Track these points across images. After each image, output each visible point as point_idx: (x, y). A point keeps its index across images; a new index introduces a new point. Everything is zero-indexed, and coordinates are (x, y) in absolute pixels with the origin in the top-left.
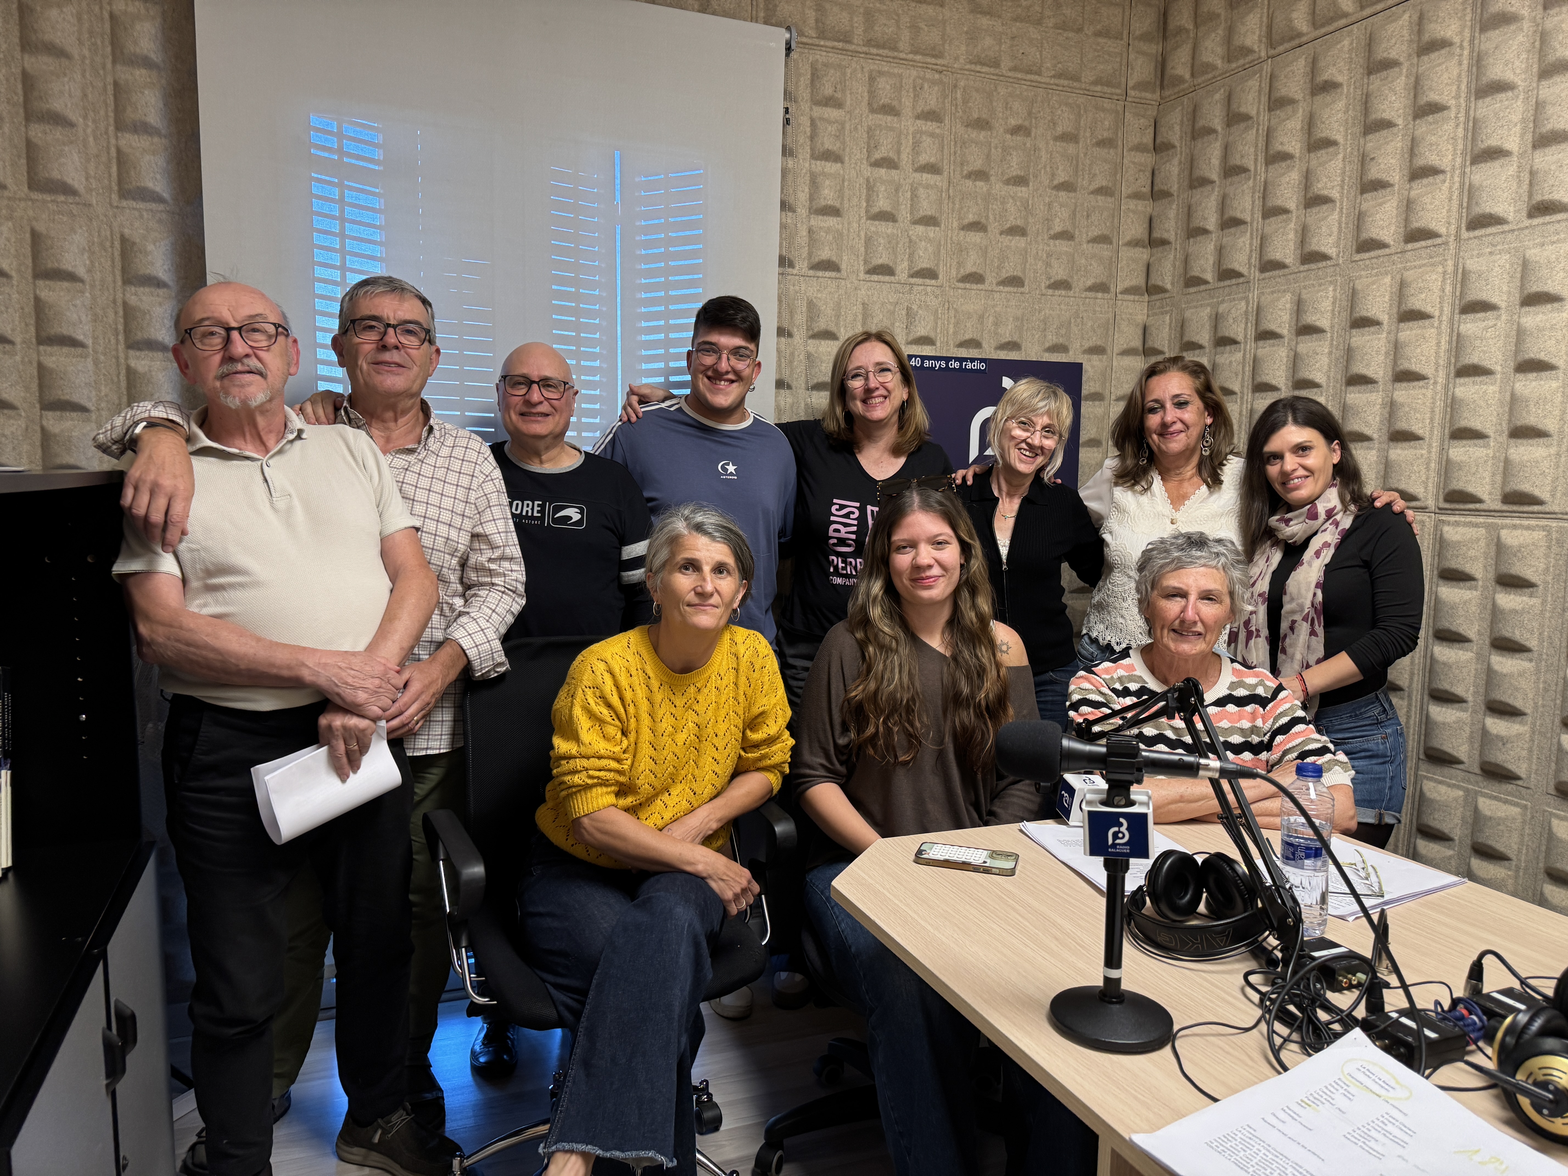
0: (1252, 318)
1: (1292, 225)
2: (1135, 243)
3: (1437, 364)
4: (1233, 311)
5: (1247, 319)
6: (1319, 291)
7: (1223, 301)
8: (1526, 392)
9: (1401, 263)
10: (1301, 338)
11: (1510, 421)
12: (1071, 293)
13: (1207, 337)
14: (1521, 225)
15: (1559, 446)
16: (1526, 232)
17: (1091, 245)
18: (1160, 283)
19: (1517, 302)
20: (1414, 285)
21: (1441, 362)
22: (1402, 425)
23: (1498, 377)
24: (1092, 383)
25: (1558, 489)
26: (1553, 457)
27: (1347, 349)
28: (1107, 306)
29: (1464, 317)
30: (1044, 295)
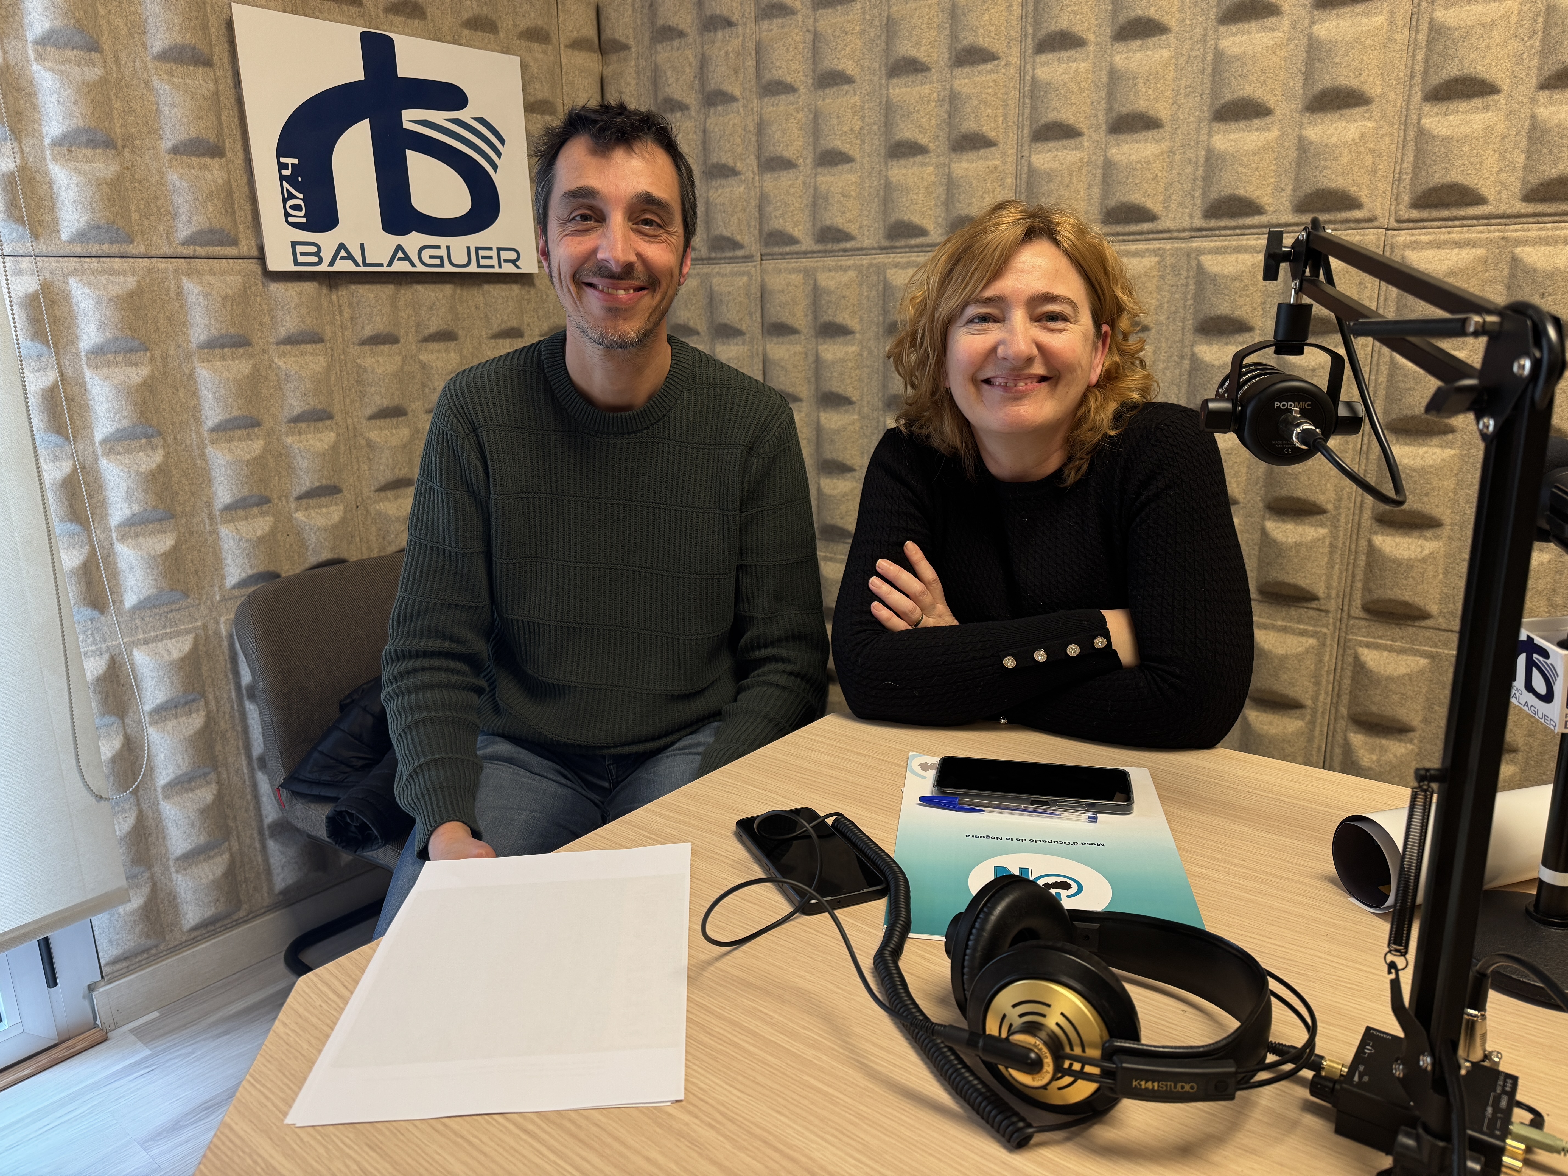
3: (1008, 36)
8: (1133, 66)
11: (1109, 109)
13: (689, 20)
15: (1172, 139)
21: (1014, 34)
22: (969, 125)
23: (1091, 48)
24: (538, 86)
25: (1174, 197)
26: (1165, 156)
27: (886, 24)
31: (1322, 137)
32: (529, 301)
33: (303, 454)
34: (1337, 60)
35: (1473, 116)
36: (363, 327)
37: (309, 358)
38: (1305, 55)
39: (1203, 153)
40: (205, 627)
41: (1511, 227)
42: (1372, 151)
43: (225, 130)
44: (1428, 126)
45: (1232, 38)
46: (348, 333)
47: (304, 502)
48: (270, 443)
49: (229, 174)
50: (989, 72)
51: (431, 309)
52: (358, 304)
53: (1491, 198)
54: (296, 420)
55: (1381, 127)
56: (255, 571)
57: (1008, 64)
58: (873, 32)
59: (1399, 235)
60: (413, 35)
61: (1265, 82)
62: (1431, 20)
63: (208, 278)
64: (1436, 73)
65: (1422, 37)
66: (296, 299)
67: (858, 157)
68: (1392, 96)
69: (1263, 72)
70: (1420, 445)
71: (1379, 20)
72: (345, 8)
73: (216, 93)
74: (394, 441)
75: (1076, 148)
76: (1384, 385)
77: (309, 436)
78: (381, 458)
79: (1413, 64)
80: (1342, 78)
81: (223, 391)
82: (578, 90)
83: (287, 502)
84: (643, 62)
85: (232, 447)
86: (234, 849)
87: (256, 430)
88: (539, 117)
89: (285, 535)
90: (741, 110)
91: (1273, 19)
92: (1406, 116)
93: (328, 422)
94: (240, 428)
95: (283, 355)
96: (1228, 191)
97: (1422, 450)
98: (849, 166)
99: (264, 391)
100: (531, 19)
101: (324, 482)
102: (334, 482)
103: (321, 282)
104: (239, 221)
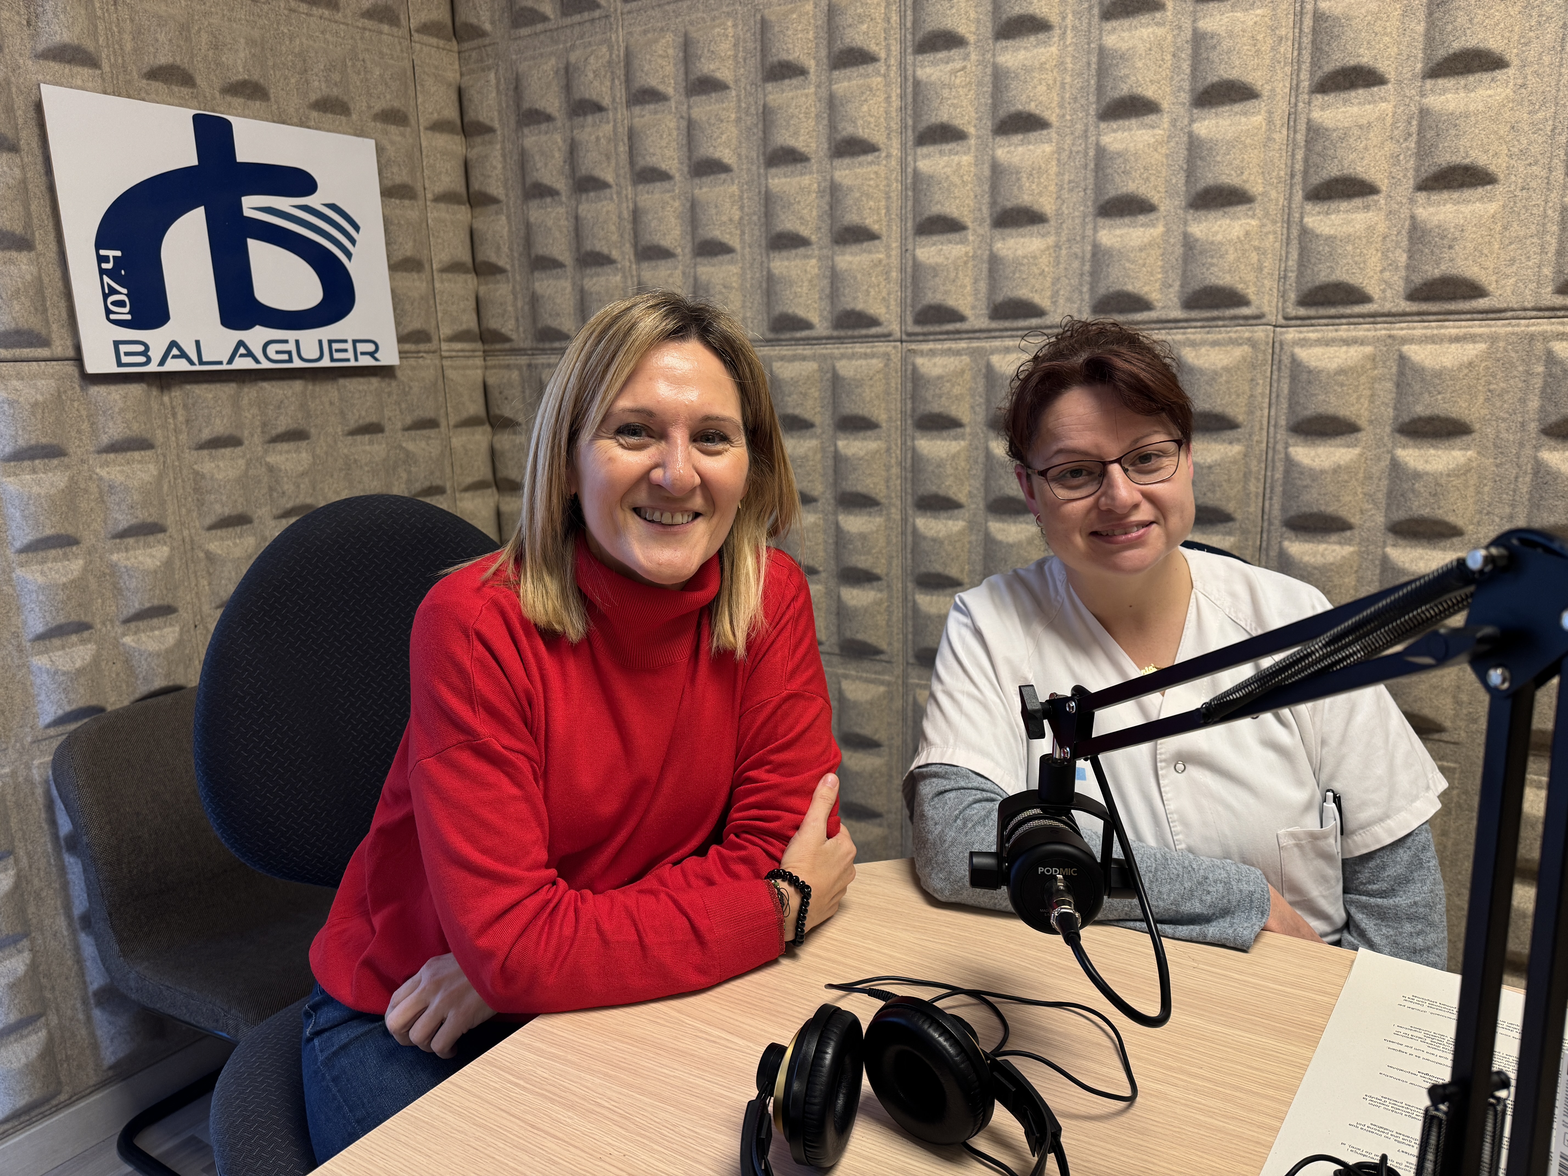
0: (620, 72)
3: (888, 128)
4: (592, 60)
5: (612, 73)
6: (714, 27)
7: (573, 47)
8: (1016, 160)
10: (694, 99)
11: (993, 203)
12: (339, 16)
13: (557, 104)
15: (1058, 234)
18: (474, 21)
19: (989, 35)
20: (849, 12)
21: (894, 126)
22: (851, 219)
23: (972, 141)
24: (395, 170)
25: (1062, 292)
26: (1052, 251)
27: (763, 113)
28: (398, 48)
29: (920, 58)
30: (295, 11)
31: (1207, 235)
32: (390, 394)
33: (131, 573)
34: (1218, 159)
35: (1354, 216)
36: (200, 431)
37: (136, 466)
38: (1186, 152)
39: (1089, 248)
40: (14, 774)
41: (1397, 325)
42: (1257, 249)
43: (35, 220)
44: (1310, 225)
45: (1113, 135)
46: (184, 437)
47: (133, 625)
48: (91, 562)
49: (40, 269)
50: (871, 163)
51: (279, 407)
52: (194, 405)
53: (1376, 297)
54: (122, 535)
55: (1263, 225)
56: (74, 707)
57: (888, 156)
58: (749, 121)
59: (1287, 332)
60: (255, 118)
61: (1148, 179)
62: (1309, 121)
63: (15, 383)
64: (1316, 173)
65: (1300, 137)
66: (120, 404)
67: (737, 246)
68: (1273, 194)
69: (1146, 169)
70: (1320, 542)
71: (1258, 120)
72: (175, 89)
73: (24, 181)
74: (238, 552)
75: (961, 242)
76: (1280, 482)
77: (138, 552)
78: (222, 571)
79: (1293, 163)
80: (1224, 177)
81: (33, 509)
82: (440, 173)
83: (113, 627)
84: (509, 146)
85: (45, 568)
86: (53, 1024)
87: (74, 548)
88: (398, 202)
89: (110, 663)
90: (615, 197)
91: (1153, 117)
92: (1289, 214)
93: (160, 536)
94: (54, 547)
95: (107, 464)
96: (1117, 287)
97: (1322, 547)
98: (727, 257)
99: (83, 505)
100: (387, 101)
101: (156, 602)
102: (167, 601)
103: (149, 385)
104: (51, 320)
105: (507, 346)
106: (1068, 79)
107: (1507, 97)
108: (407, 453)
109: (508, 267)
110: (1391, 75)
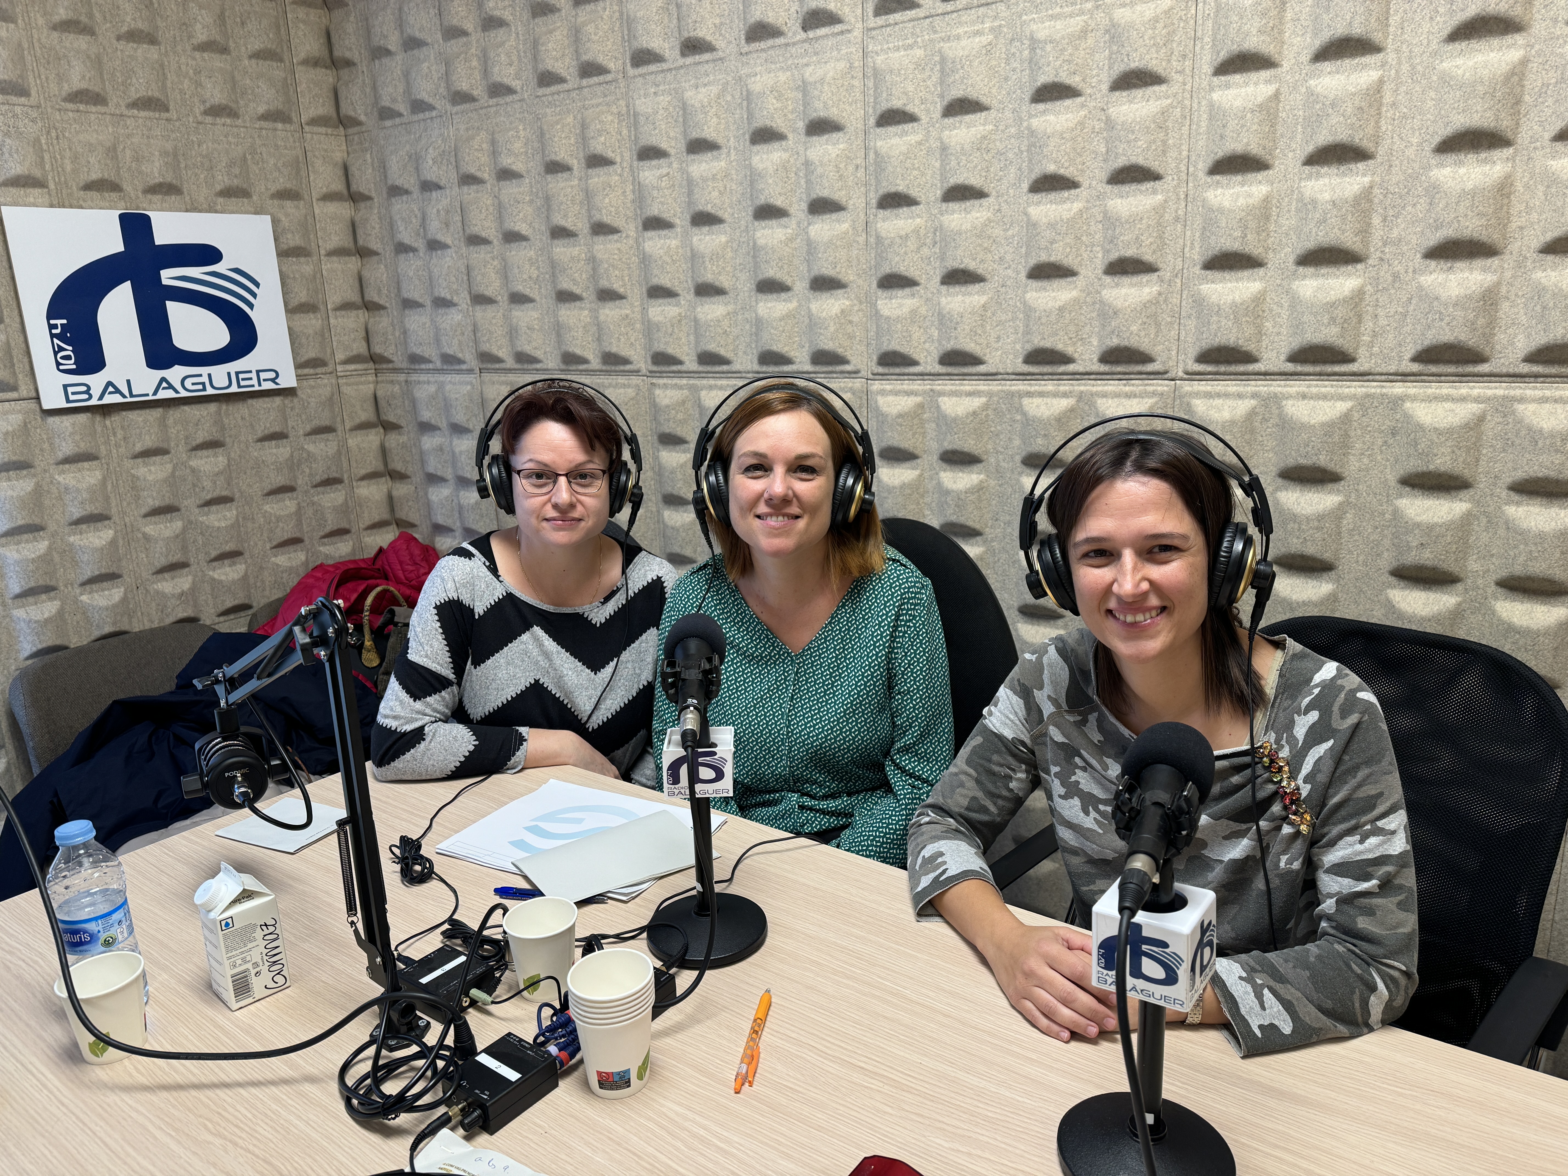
0: (453, 160)
1: (473, 50)
2: (313, 62)
3: (626, 216)
4: (431, 150)
5: (447, 160)
6: (510, 130)
7: (420, 138)
9: (580, 100)
10: (501, 183)
11: (693, 277)
12: (239, 122)
13: (411, 182)
14: (677, 64)
15: (735, 303)
16: (682, 71)
17: (254, 61)
18: (352, 114)
19: (684, 149)
20: (592, 127)
21: (629, 214)
22: (606, 283)
23: (678, 231)
24: (289, 236)
25: (739, 348)
26: (731, 315)
27: (546, 198)
28: (291, 140)
29: (641, 164)
30: (201, 123)
31: (820, 311)
32: (292, 409)
33: (84, 550)
34: (821, 254)
35: (905, 301)
36: (134, 445)
37: (86, 473)
38: (805, 248)
39: (753, 316)
41: (936, 382)
42: (850, 322)
44: (881, 307)
45: (762, 231)
46: (122, 450)
47: (88, 587)
48: (54, 542)
49: (6, 336)
50: (614, 242)
51: (197, 425)
52: (128, 426)
53: (920, 361)
54: (77, 522)
55: (855, 304)
56: (44, 645)
57: (627, 237)
58: (538, 203)
59: (873, 384)
60: (170, 210)
61: (782, 267)
64: (882, 269)
65: (872, 240)
66: (70, 429)
67: (536, 298)
68: (859, 282)
69: (781, 259)
71: (845, 226)
72: (107, 195)
74: (168, 533)
75: (675, 305)
77: (89, 535)
78: (156, 548)
81: (8, 506)
82: (332, 234)
83: (73, 589)
84: (383, 211)
87: (41, 533)
88: (292, 260)
89: (72, 615)
90: (453, 255)
91: (785, 221)
92: (869, 298)
93: (107, 522)
94: (26, 533)
95: (63, 472)
96: (768, 346)
98: (531, 305)
99: (47, 502)
100: (282, 182)
101: (103, 571)
102: (113, 569)
103: (93, 413)
104: (17, 371)
105: (390, 366)
106: (734, 187)
107: (988, 219)
108: (309, 453)
109: (387, 305)
110: (922, 198)
